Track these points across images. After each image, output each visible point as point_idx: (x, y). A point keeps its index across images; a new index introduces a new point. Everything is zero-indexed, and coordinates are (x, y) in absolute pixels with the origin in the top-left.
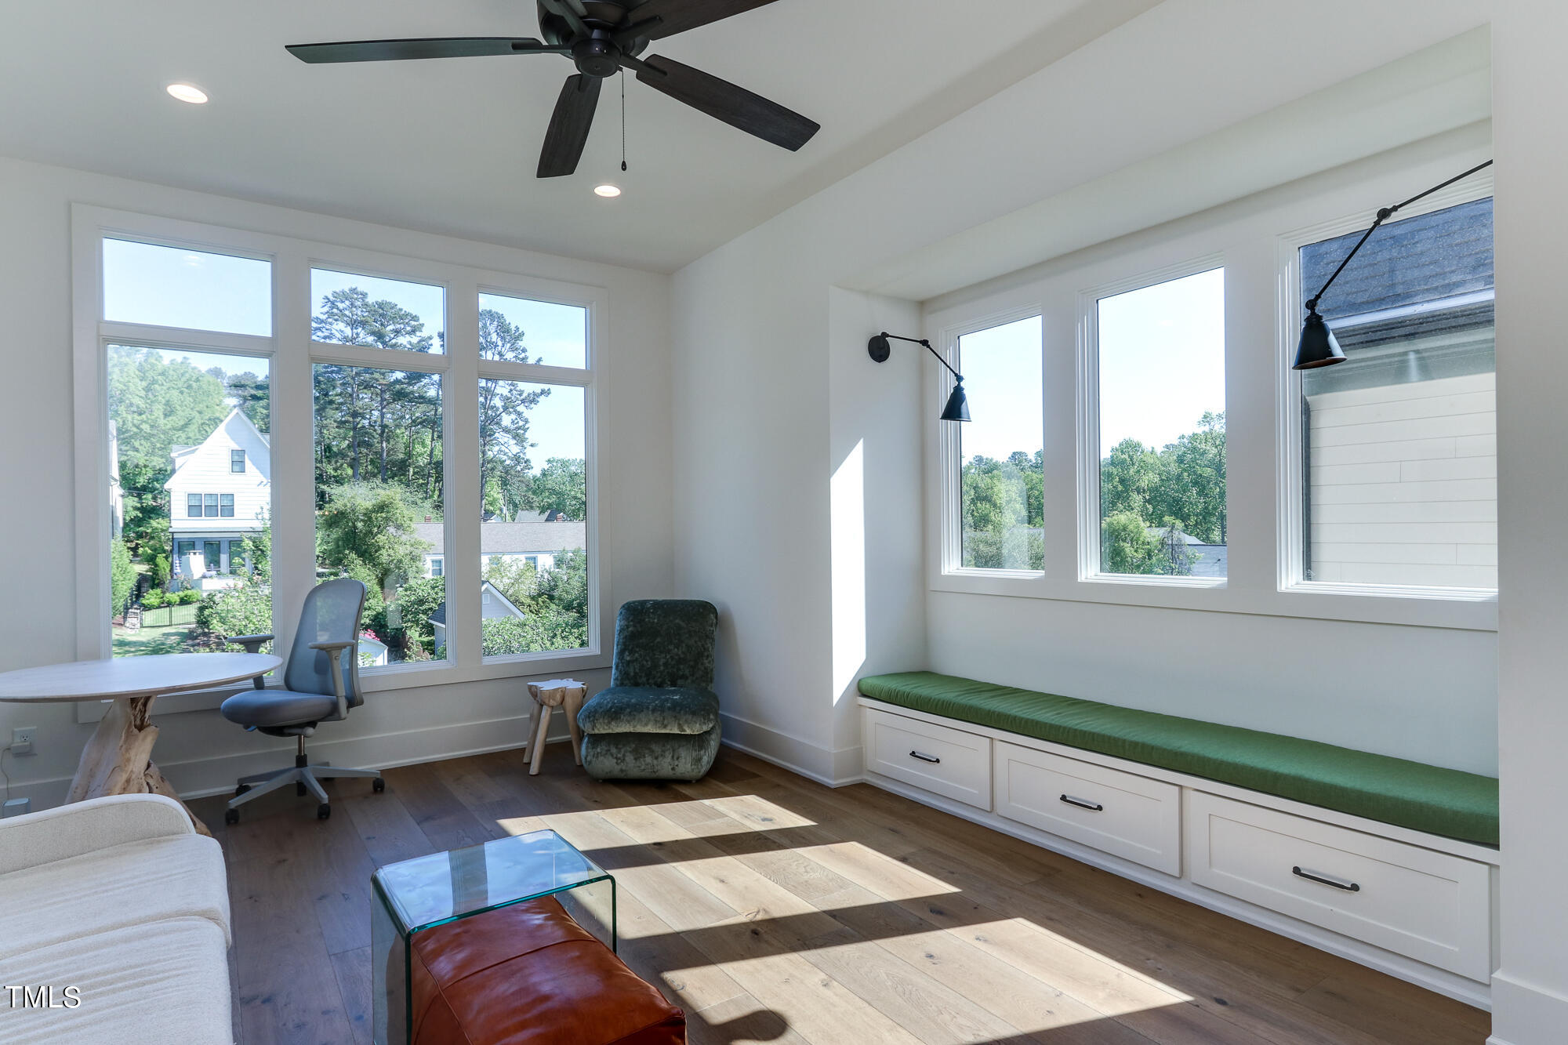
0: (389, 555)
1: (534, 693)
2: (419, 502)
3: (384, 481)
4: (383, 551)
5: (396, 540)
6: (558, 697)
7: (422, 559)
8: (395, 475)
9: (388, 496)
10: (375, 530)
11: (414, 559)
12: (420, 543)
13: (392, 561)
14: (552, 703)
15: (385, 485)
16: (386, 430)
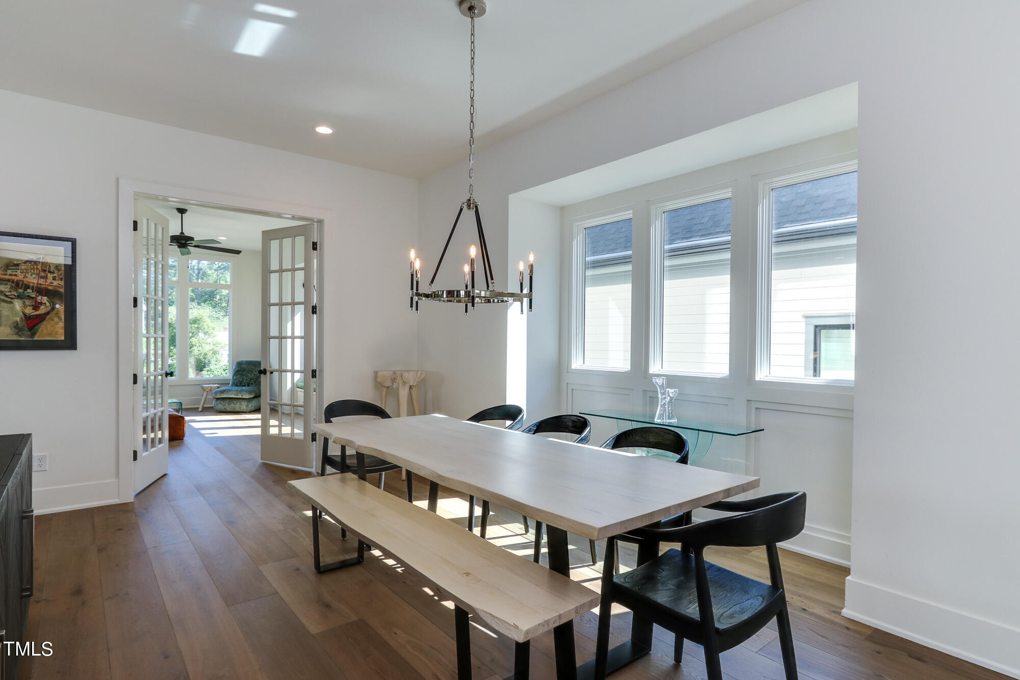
0: (199, 350)
1: (202, 388)
2: (221, 318)
3: (199, 304)
4: (195, 348)
5: (204, 341)
6: (210, 389)
7: (220, 353)
8: (206, 300)
9: (199, 314)
10: (191, 334)
11: (215, 353)
12: (219, 344)
13: (201, 354)
14: (207, 390)
15: (199, 307)
16: (201, 272)
